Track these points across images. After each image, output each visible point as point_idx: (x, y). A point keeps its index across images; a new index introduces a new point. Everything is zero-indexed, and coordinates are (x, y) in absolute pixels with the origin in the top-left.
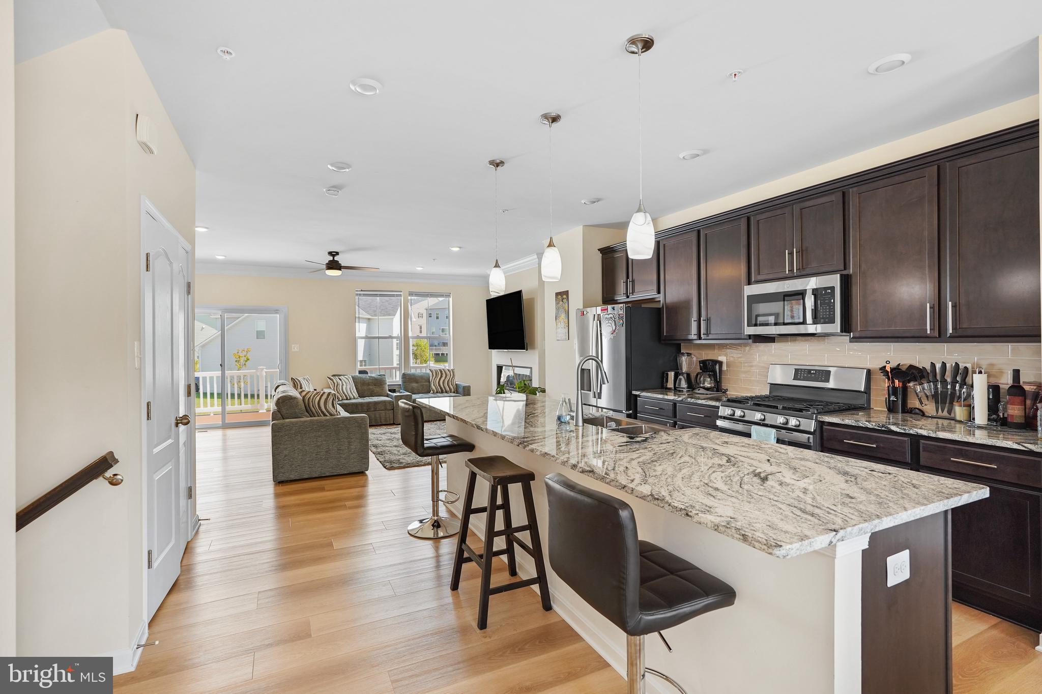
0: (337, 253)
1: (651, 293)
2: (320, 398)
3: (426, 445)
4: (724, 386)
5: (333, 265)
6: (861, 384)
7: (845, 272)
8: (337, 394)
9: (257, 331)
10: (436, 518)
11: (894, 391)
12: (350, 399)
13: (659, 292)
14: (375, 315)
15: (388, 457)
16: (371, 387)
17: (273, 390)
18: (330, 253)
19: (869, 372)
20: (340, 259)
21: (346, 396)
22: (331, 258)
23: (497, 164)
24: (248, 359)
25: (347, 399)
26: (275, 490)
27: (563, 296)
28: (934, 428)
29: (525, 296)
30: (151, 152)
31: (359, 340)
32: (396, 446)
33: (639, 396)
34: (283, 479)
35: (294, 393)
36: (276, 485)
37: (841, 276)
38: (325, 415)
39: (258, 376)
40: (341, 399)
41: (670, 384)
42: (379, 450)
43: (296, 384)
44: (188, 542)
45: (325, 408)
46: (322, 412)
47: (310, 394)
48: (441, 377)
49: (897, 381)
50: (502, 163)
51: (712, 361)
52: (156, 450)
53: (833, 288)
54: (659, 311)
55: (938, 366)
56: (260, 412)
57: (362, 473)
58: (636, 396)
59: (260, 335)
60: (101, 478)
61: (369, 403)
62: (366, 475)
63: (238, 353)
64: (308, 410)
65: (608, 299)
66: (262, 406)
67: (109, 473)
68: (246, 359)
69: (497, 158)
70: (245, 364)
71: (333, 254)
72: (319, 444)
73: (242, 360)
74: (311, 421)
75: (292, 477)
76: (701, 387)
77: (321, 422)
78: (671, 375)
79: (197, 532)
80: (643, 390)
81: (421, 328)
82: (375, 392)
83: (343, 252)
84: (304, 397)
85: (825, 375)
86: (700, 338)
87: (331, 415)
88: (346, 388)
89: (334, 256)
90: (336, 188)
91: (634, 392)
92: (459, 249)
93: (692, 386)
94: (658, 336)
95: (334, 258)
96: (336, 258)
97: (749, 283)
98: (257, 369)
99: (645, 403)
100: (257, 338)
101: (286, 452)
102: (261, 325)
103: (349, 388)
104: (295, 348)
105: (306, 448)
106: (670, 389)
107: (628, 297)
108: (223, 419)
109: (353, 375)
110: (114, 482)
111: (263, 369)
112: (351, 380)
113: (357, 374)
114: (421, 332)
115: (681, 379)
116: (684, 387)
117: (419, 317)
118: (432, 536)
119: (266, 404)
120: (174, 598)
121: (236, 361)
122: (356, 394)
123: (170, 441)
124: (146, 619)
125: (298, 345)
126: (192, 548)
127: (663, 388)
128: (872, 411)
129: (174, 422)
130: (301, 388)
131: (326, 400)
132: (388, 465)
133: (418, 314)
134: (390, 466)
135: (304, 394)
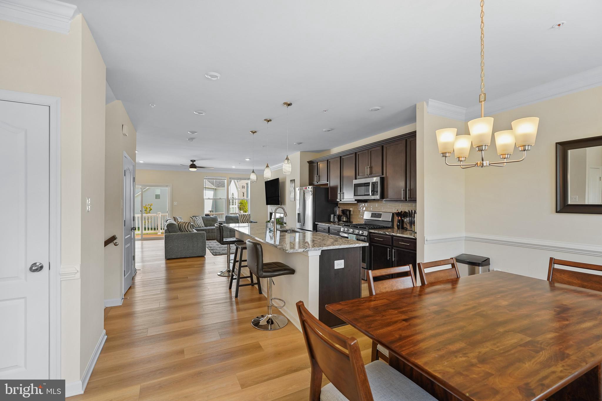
0: (195, 161)
1: (325, 182)
2: (185, 224)
3: (224, 241)
4: (352, 220)
5: (193, 166)
6: (390, 219)
7: (382, 176)
8: (194, 224)
9: (156, 195)
10: (229, 269)
11: (399, 221)
12: (201, 227)
13: (328, 181)
14: (218, 187)
15: (215, 251)
16: (210, 222)
17: (165, 222)
18: (192, 161)
19: (393, 214)
20: (196, 163)
21: (198, 226)
22: (192, 163)
23: (254, 132)
24: (151, 209)
25: (199, 227)
26: (166, 262)
27: (293, 181)
28: (396, 233)
29: (280, 181)
30: (126, 135)
31: (205, 200)
32: (219, 247)
33: (318, 224)
34: (169, 258)
35: (174, 222)
36: (166, 260)
37: (380, 177)
38: (187, 232)
39: (157, 217)
40: (196, 227)
41: (332, 220)
42: (212, 249)
43: (175, 219)
44: (133, 277)
45: (188, 229)
46: (186, 230)
47: (181, 223)
48: (244, 217)
49: (399, 217)
50: (255, 132)
51: (347, 210)
52: (126, 237)
53: (377, 182)
54: (328, 188)
55: (410, 211)
56: (158, 234)
57: (203, 256)
58: (317, 224)
59: (157, 197)
60: (112, 243)
61: (209, 229)
62: (205, 257)
63: (146, 206)
64: (180, 230)
65: (311, 184)
66: (159, 232)
67: (115, 242)
68: (150, 209)
69: (254, 130)
70: (149, 212)
71: (193, 161)
72: (184, 243)
73: (148, 210)
74: (181, 234)
75: (173, 257)
76: (342, 221)
77: (185, 234)
78: (332, 216)
79: (136, 274)
80: (320, 222)
81: (244, 194)
82: (213, 224)
83: (197, 160)
84: (178, 224)
85: (379, 215)
86: (341, 201)
87: (190, 232)
88: (199, 222)
89: (193, 162)
90: (192, 139)
91: (316, 223)
92: (249, 160)
93: (339, 220)
94: (327, 200)
95: (193, 163)
96: (194, 163)
97: (356, 179)
98: (157, 214)
99: (320, 227)
100: (156, 199)
101: (170, 247)
102: (158, 191)
103: (200, 222)
104: (175, 203)
105: (180, 245)
106: (332, 222)
107: (317, 183)
108: (142, 237)
109: (202, 216)
110: (116, 245)
111: (160, 213)
112: (201, 218)
113: (204, 216)
114: (244, 196)
115: (335, 218)
116: (336, 221)
117: (242, 188)
118: (227, 275)
119: (161, 230)
120: (130, 290)
121: (145, 210)
122: (203, 225)
123: (129, 236)
124: (123, 293)
125: (177, 202)
126: (134, 278)
127: (329, 221)
128: (394, 229)
129: (130, 229)
130: (178, 220)
131: (188, 225)
132: (214, 254)
133: (242, 186)
134: (215, 254)
135: (178, 223)
